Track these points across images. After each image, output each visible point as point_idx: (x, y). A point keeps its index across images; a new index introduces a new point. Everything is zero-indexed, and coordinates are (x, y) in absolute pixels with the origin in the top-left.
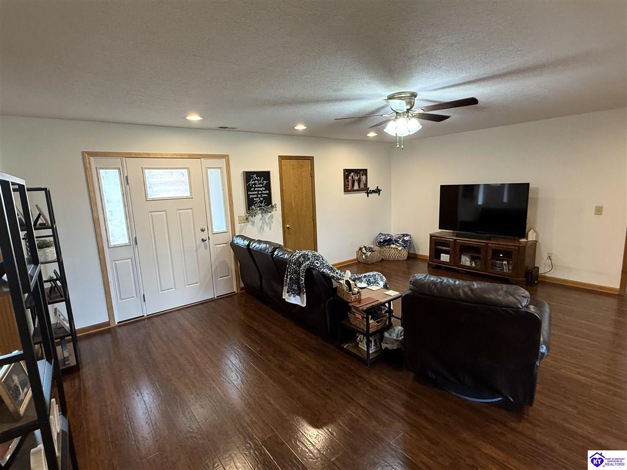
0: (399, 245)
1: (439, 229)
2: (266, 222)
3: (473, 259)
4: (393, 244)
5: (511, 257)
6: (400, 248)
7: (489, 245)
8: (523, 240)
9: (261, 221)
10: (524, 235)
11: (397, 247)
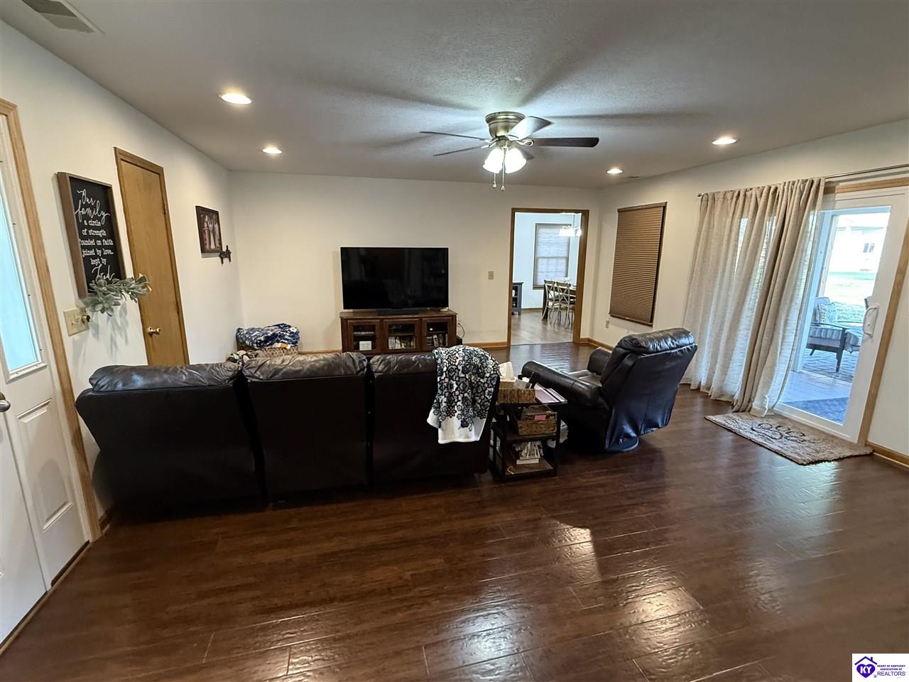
0: (286, 341)
1: (345, 308)
2: (117, 324)
3: (402, 339)
4: (278, 342)
5: (446, 329)
6: (289, 347)
7: (424, 319)
8: (445, 310)
9: (110, 323)
10: (445, 303)
11: (285, 345)
